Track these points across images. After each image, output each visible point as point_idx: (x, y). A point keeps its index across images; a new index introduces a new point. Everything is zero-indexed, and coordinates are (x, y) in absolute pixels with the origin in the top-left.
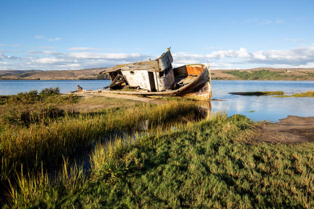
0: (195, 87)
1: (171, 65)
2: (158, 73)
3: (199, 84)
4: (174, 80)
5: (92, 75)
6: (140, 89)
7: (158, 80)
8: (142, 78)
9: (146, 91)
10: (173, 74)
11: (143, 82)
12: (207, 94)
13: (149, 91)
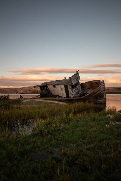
0: (95, 95)
1: (79, 81)
2: (71, 86)
3: (97, 93)
4: (81, 91)
5: (28, 91)
6: (59, 96)
7: (71, 91)
8: (61, 90)
9: (63, 98)
10: (80, 87)
11: (61, 93)
12: (103, 100)
13: (65, 98)
